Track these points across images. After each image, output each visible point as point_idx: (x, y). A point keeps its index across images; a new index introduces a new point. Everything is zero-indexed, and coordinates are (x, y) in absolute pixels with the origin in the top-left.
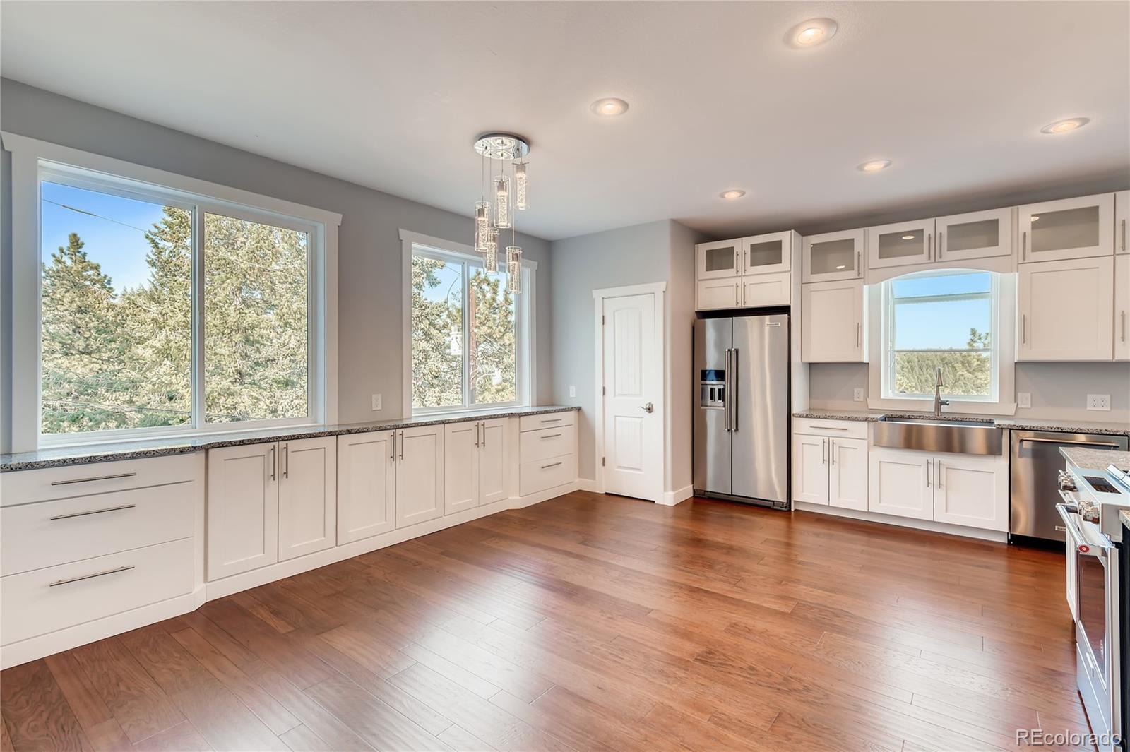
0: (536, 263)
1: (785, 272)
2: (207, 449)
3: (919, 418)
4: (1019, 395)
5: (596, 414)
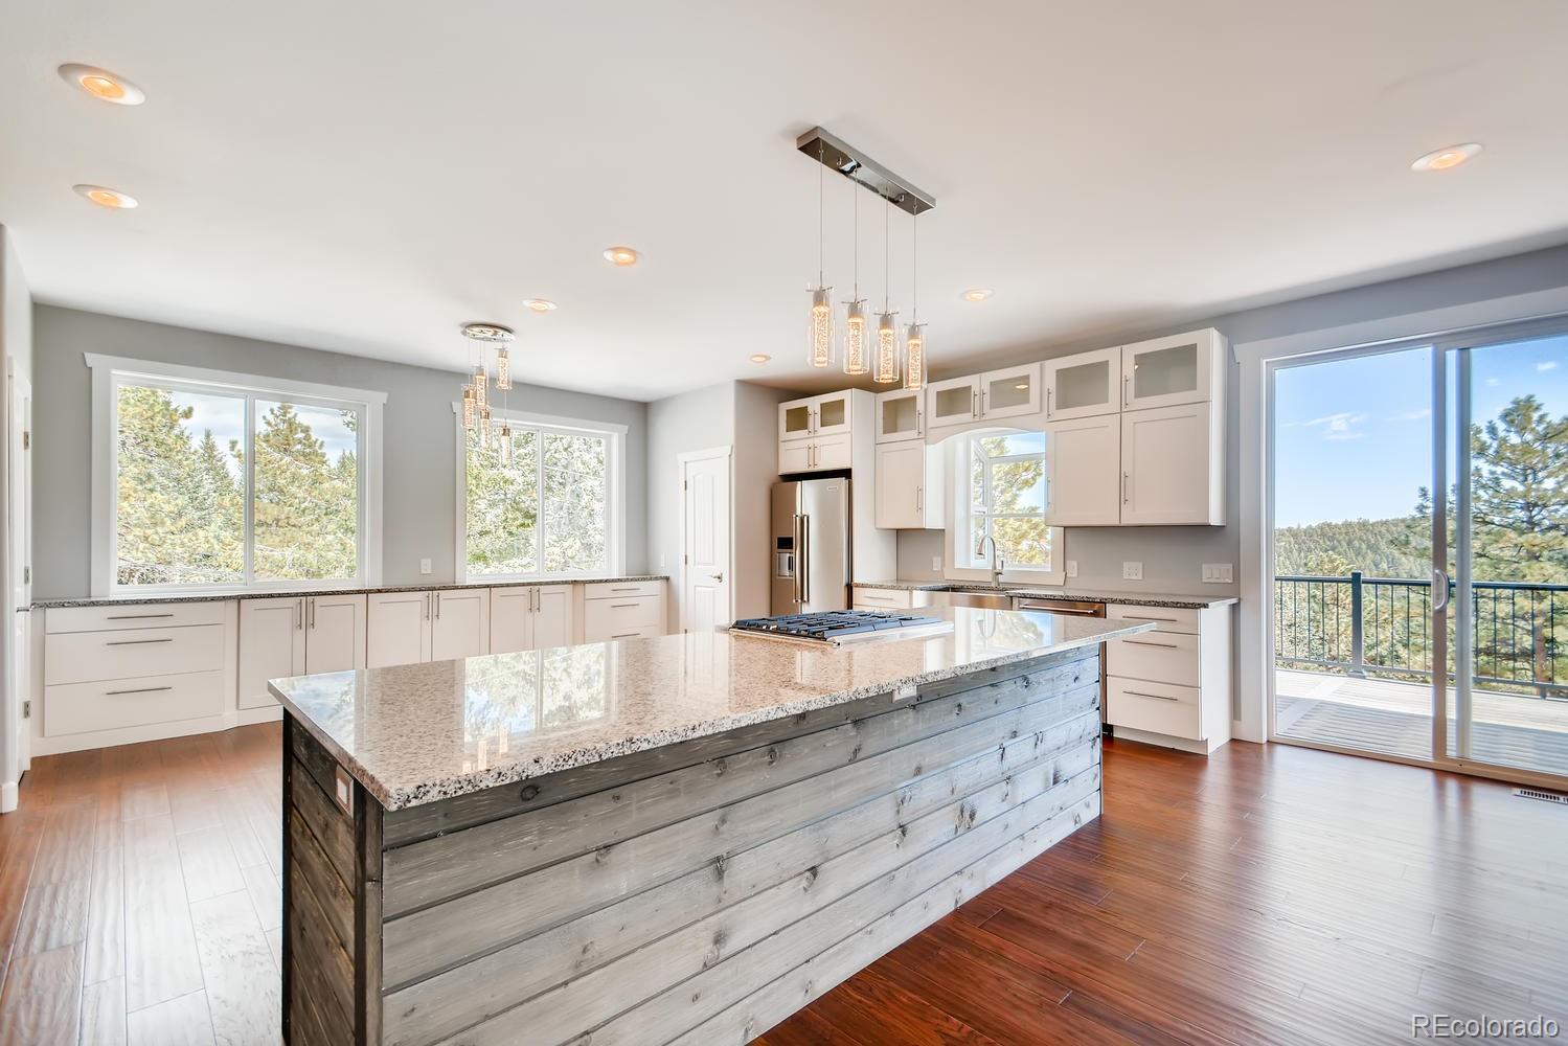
0: (627, 427)
1: (845, 433)
2: (239, 598)
3: (984, 589)
4: (1068, 562)
5: (679, 582)
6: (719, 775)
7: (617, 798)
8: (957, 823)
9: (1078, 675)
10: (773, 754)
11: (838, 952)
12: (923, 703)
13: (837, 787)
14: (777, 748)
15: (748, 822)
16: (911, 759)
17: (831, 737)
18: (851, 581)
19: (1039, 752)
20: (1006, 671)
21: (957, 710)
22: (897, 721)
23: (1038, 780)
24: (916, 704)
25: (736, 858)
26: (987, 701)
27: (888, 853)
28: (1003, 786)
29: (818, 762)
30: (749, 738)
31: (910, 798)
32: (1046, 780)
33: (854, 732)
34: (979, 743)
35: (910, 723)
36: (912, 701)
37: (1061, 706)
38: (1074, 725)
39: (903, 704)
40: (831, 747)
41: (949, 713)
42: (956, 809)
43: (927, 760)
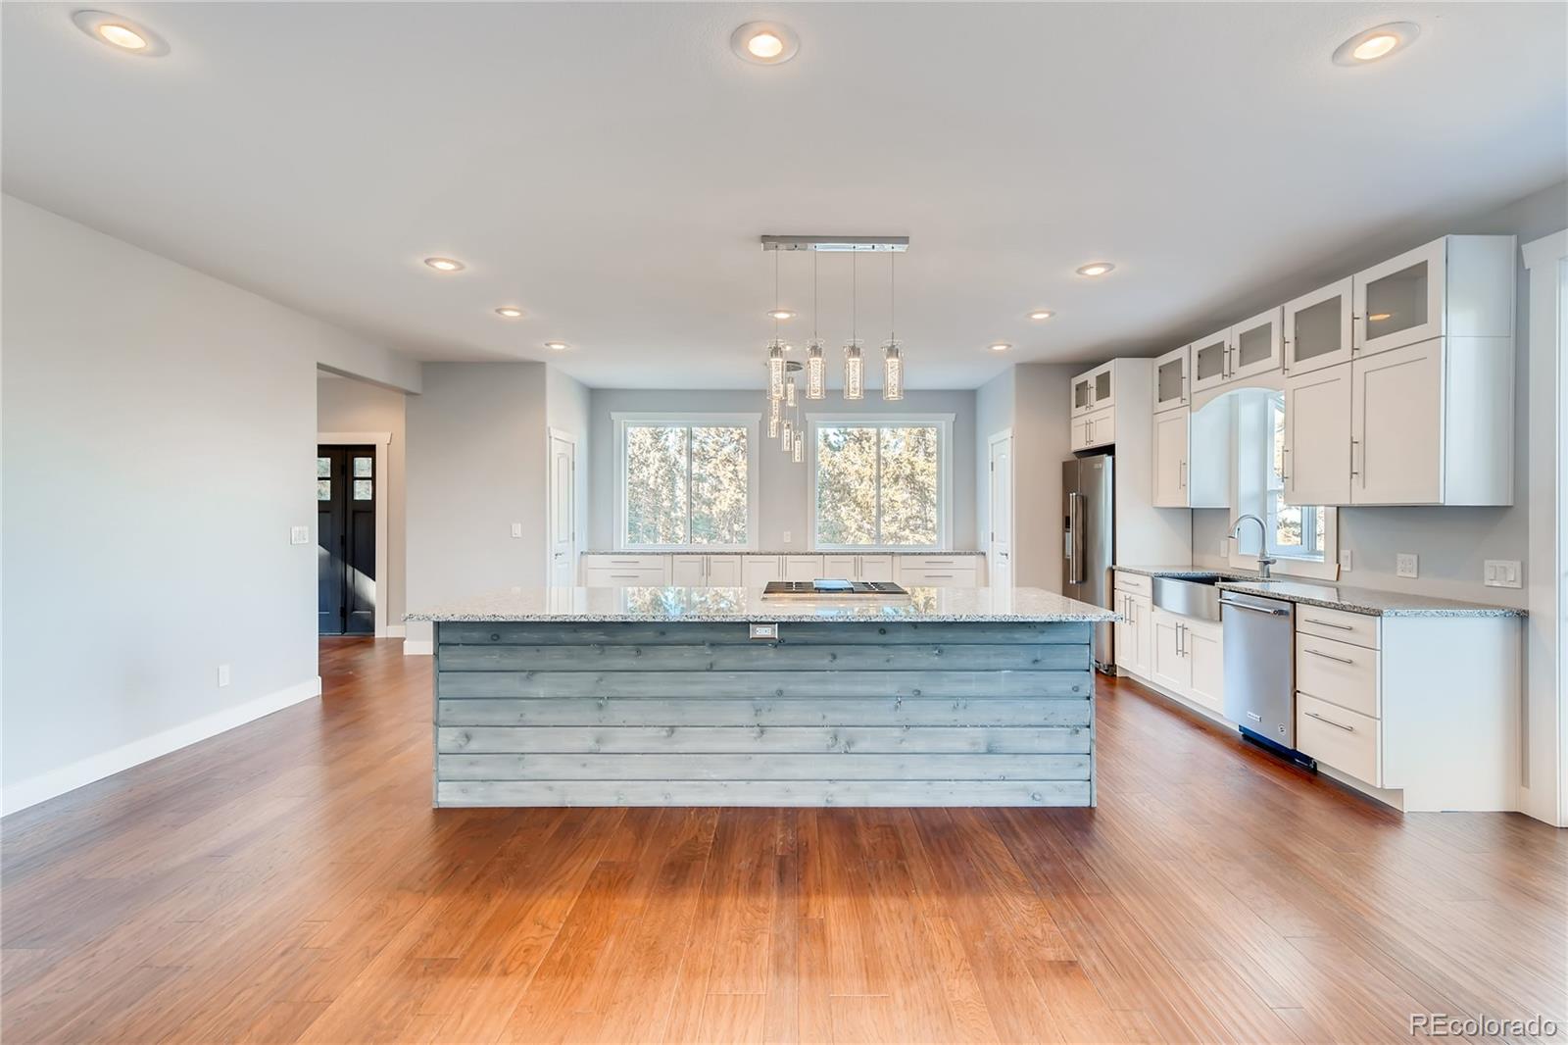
0: (953, 415)
1: (1110, 407)
5: (989, 557)
6: (600, 654)
7: (538, 651)
8: (830, 743)
9: (1039, 658)
10: (638, 651)
11: (694, 786)
12: (789, 644)
13: (692, 683)
14: (642, 648)
15: (620, 684)
16: (772, 683)
17: (688, 651)
18: (1114, 563)
19: (961, 716)
20: (903, 636)
21: (830, 658)
22: (754, 652)
23: (959, 741)
24: (778, 644)
25: (611, 702)
26: (875, 657)
27: (744, 741)
28: (897, 732)
29: (676, 663)
30: (620, 638)
31: (770, 710)
32: (974, 744)
33: (709, 652)
34: (860, 689)
35: (771, 657)
36: (774, 641)
37: (1003, 683)
38: (1030, 705)
39: (762, 642)
40: (688, 657)
41: (819, 658)
42: (828, 732)
43: (791, 687)
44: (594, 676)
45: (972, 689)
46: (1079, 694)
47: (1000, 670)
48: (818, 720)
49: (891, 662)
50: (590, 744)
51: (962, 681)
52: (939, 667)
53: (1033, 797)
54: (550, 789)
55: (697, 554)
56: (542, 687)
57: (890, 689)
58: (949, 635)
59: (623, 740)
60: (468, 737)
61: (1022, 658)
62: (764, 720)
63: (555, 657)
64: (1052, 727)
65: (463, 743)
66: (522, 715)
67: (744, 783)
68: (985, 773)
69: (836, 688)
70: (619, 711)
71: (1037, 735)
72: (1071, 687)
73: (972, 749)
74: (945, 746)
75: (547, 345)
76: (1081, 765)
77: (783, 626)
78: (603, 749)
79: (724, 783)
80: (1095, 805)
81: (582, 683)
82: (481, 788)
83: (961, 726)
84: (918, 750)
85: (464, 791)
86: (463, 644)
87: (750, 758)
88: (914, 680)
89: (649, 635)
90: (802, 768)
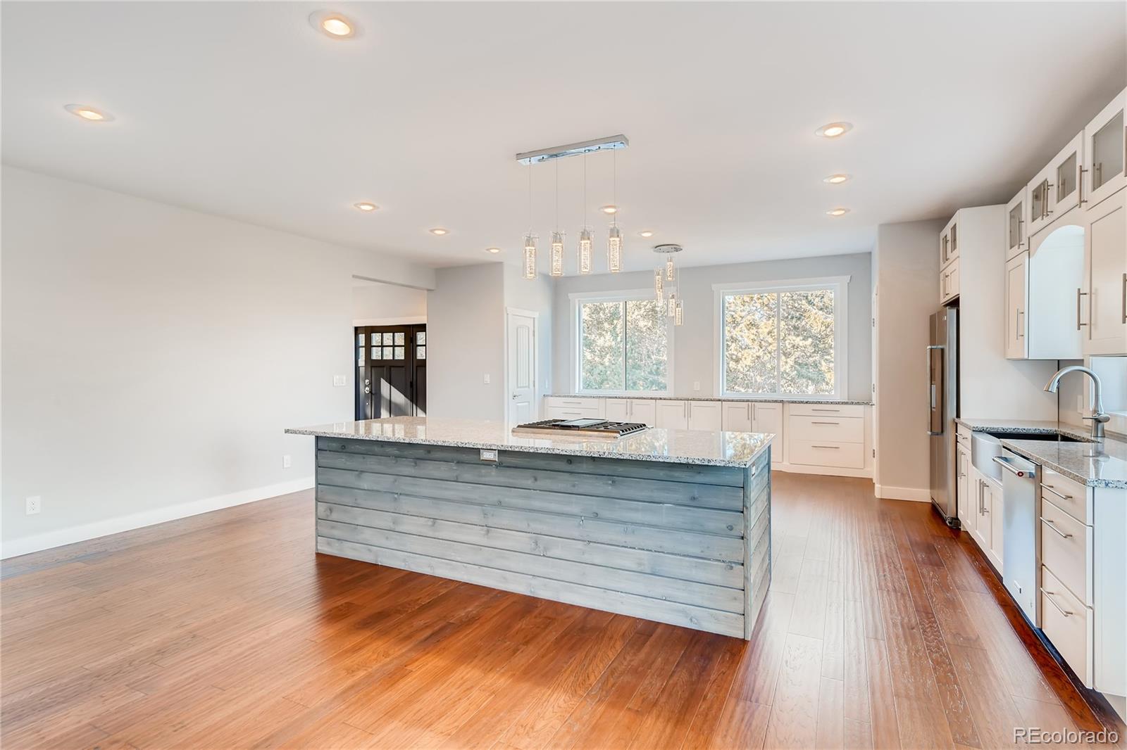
0: (848, 277)
1: (957, 258)
6: (395, 463)
8: (533, 546)
9: (696, 496)
10: (416, 463)
11: (447, 564)
12: (504, 467)
13: (446, 489)
14: (418, 461)
15: (406, 485)
16: (494, 494)
17: (444, 466)
18: (958, 416)
19: (630, 540)
20: (584, 467)
21: (533, 479)
22: (484, 470)
23: (628, 559)
24: (499, 465)
25: (401, 497)
26: (563, 482)
27: (475, 536)
28: (580, 545)
29: (436, 474)
30: (406, 453)
31: (493, 515)
32: (640, 564)
33: (455, 468)
34: (554, 507)
35: (493, 475)
36: (495, 463)
37: (664, 514)
38: (688, 537)
39: (488, 463)
40: (442, 470)
41: (525, 479)
42: (531, 538)
43: (507, 500)
44: (391, 478)
45: (638, 517)
46: (733, 532)
47: (663, 503)
48: (523, 526)
49: (576, 488)
50: (390, 525)
51: (631, 509)
52: (613, 495)
53: (691, 620)
54: (369, 550)
55: (623, 398)
56: (367, 482)
57: (575, 509)
58: (620, 469)
59: (409, 524)
60: (331, 510)
61: (681, 494)
62: (491, 522)
63: (371, 463)
64: (710, 560)
65: (329, 514)
66: (356, 500)
67: (477, 567)
68: (649, 591)
69: (537, 504)
70: (406, 504)
71: (694, 565)
72: (724, 526)
73: (639, 569)
74: (618, 562)
75: (488, 250)
76: (735, 599)
77: (501, 452)
78: (398, 529)
79: (465, 565)
80: (749, 638)
81: (384, 482)
82: (337, 544)
83: (630, 548)
84: (596, 562)
85: (329, 544)
86: (330, 451)
87: (481, 549)
88: (593, 504)
89: (421, 453)
90: (515, 562)
